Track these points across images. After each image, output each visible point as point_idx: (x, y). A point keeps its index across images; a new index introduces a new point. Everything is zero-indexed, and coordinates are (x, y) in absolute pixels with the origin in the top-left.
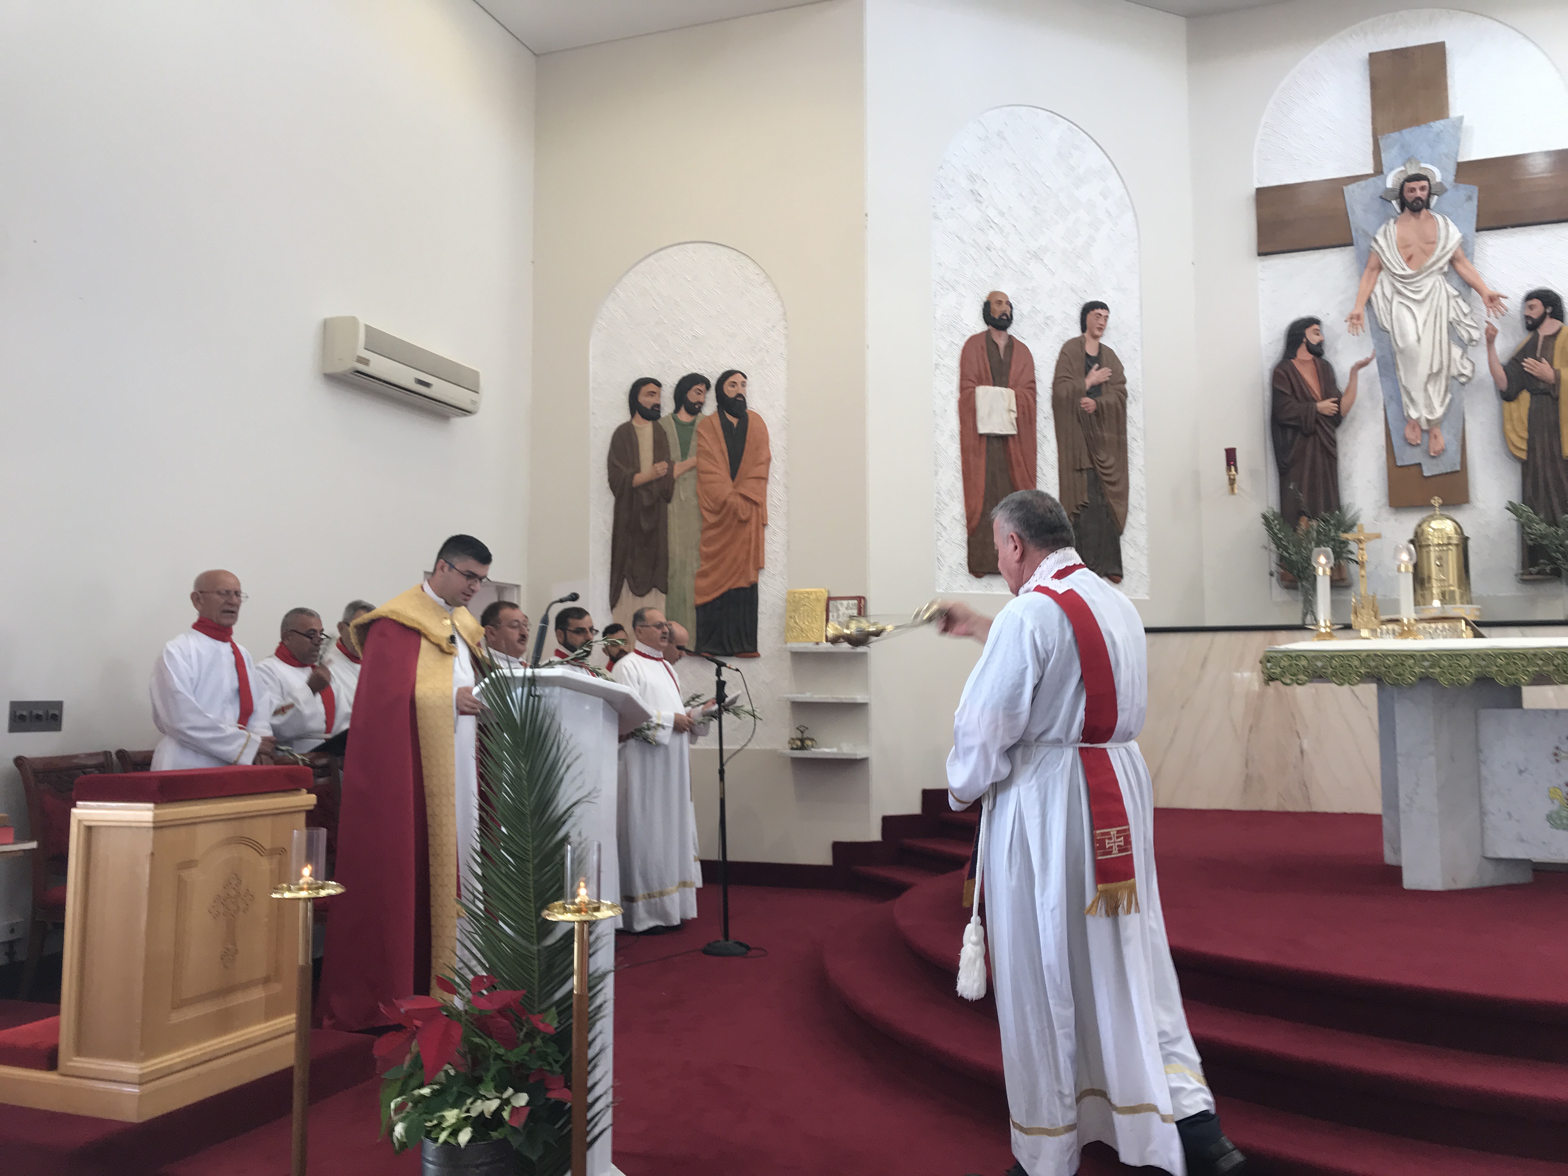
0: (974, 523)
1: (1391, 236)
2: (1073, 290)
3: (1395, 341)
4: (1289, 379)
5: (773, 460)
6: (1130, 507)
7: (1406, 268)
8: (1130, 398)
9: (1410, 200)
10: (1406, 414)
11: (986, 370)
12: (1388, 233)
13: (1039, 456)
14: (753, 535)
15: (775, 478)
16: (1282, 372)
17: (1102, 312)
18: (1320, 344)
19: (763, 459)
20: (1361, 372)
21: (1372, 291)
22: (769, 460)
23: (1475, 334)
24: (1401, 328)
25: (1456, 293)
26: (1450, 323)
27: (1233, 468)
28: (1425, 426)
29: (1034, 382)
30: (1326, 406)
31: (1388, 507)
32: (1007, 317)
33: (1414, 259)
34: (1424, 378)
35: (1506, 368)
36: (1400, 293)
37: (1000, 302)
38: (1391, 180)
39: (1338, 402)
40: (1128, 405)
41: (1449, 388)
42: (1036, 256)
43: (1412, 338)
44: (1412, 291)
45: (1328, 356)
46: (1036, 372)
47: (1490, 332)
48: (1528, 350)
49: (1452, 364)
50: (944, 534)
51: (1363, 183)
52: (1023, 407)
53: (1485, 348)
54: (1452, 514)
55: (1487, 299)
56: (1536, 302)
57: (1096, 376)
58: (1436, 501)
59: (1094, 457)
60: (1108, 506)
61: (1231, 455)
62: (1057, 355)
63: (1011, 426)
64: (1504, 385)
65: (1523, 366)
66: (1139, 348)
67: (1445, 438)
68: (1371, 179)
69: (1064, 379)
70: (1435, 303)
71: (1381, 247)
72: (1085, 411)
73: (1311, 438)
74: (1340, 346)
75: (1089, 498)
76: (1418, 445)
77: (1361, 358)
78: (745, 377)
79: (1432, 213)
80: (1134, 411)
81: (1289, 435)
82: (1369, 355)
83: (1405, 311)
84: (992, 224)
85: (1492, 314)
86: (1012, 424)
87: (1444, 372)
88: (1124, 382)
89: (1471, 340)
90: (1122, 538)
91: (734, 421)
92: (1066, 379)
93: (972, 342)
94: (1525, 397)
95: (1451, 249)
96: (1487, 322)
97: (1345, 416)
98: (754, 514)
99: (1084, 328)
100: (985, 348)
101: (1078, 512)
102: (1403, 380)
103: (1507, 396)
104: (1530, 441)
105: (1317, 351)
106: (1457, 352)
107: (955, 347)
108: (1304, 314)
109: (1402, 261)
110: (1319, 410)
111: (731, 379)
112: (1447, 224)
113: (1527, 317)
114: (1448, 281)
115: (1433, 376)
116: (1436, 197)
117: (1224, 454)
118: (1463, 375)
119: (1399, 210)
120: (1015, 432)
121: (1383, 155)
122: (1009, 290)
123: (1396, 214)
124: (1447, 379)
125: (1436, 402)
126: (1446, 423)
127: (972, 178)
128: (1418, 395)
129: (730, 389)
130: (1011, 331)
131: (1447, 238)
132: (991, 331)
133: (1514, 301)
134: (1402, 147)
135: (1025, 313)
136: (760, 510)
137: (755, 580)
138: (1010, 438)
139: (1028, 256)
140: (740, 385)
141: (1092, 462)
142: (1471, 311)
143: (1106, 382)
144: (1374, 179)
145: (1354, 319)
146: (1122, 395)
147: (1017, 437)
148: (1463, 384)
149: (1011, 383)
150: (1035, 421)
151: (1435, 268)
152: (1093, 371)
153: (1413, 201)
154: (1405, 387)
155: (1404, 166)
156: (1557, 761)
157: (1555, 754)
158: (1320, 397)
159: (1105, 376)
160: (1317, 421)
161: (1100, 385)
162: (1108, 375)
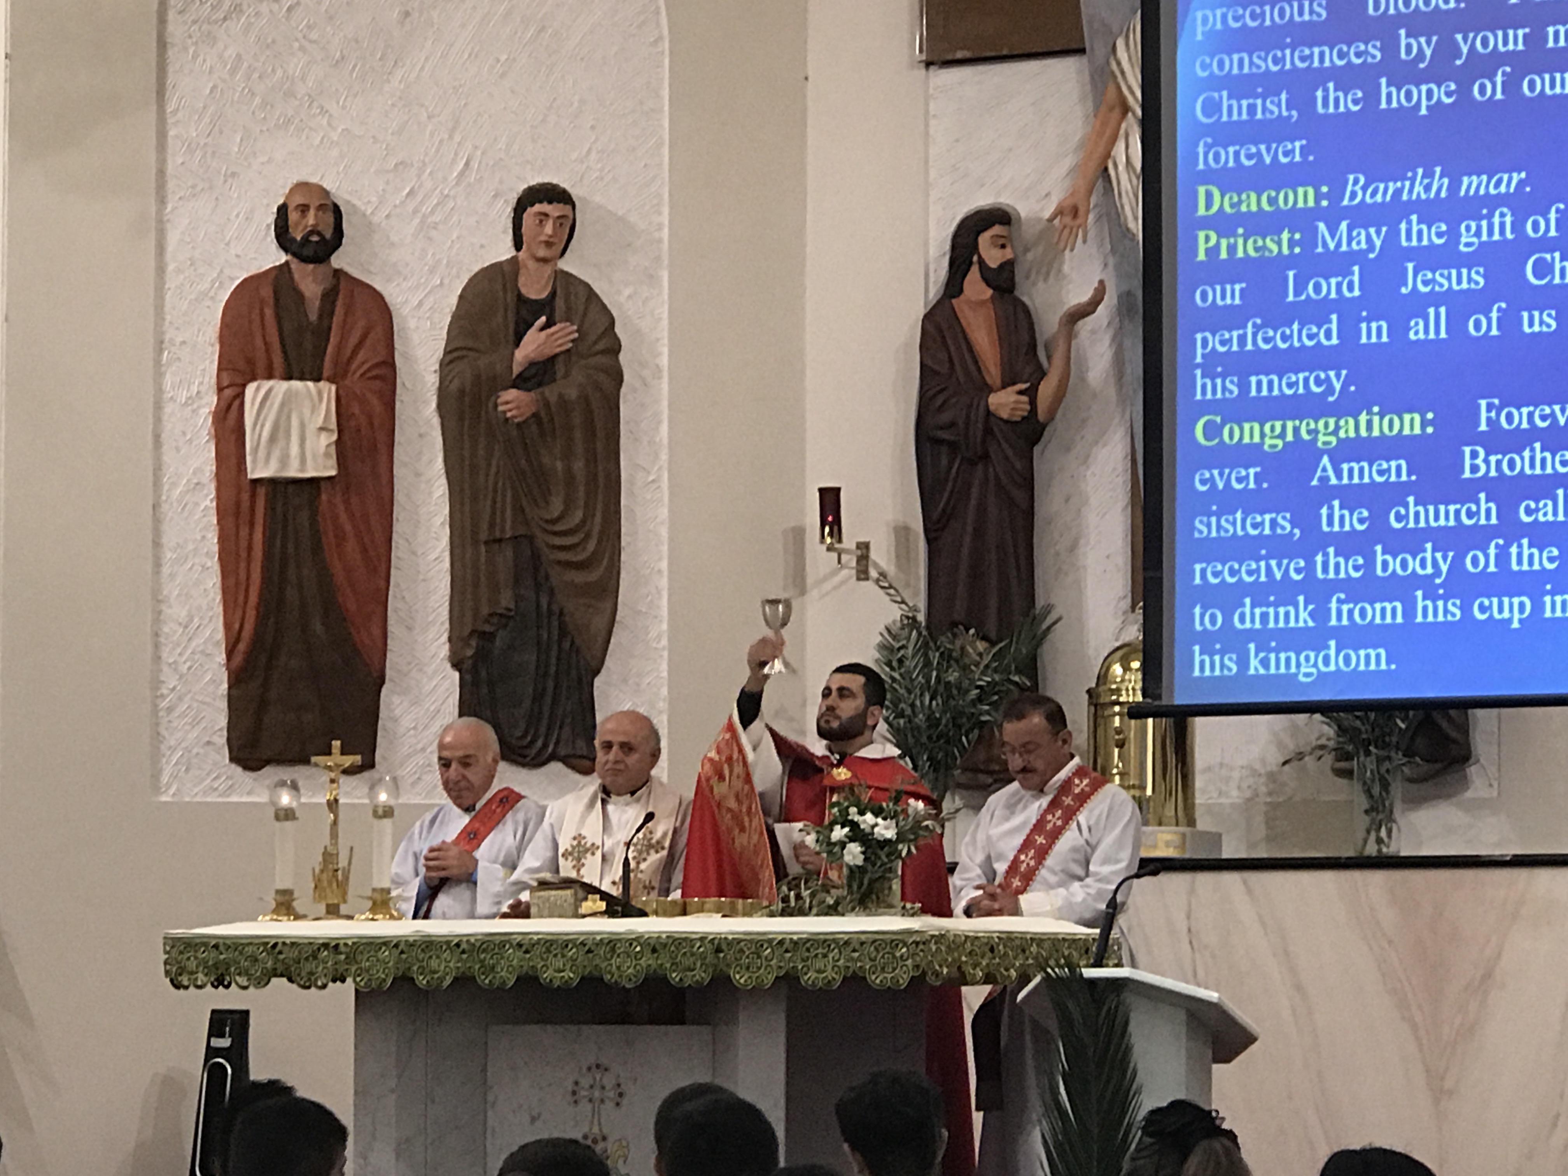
0: (238, 659)
4: (945, 341)
6: (622, 613)
11: (271, 349)
16: (935, 327)
17: (551, 209)
18: (1009, 266)
20: (1082, 326)
21: (1108, 155)
27: (831, 531)
29: (390, 364)
30: (1009, 401)
32: (321, 235)
37: (304, 209)
39: (1031, 393)
40: (624, 397)
46: (398, 341)
52: (357, 419)
57: (540, 342)
59: (531, 513)
60: (565, 615)
61: (831, 502)
62: (453, 301)
63: (327, 461)
69: (468, 352)
72: (507, 420)
73: (980, 469)
74: (1047, 272)
75: (518, 598)
77: (1080, 299)
80: (640, 411)
81: (943, 461)
82: (1093, 293)
86: (326, 455)
90: (599, 678)
92: (465, 353)
93: (249, 288)
97: (1049, 425)
99: (518, 244)
100: (273, 301)
101: (488, 628)
105: (1002, 281)
107: (209, 303)
108: (986, 202)
110: (992, 408)
120: (333, 473)
122: (330, 176)
130: (338, 261)
132: (293, 266)
135: (374, 220)
138: (322, 486)
141: (524, 522)
143: (568, 351)
145: (1069, 215)
147: (337, 482)
149: (328, 371)
150: (393, 445)
152: (533, 332)
156: (576, 1102)
157: (574, 1093)
158: (998, 382)
159: (560, 342)
160: (988, 431)
161: (553, 359)
162: (573, 341)
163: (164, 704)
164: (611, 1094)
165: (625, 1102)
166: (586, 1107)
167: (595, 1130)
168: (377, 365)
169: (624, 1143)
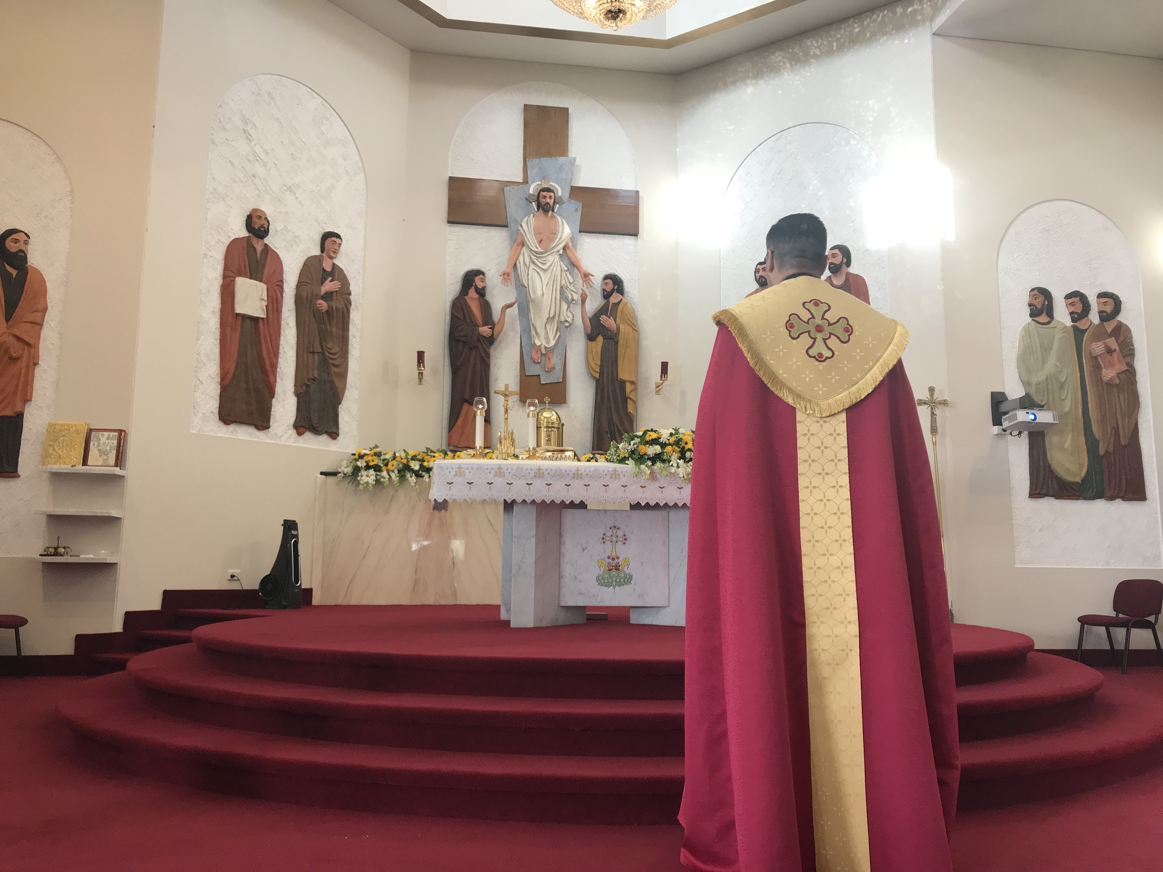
0: (227, 381)
1: (530, 224)
2: (316, 220)
3: (529, 293)
4: (462, 308)
5: (49, 308)
6: (348, 385)
7: (538, 247)
8: (353, 307)
9: (543, 204)
10: (533, 342)
11: (245, 266)
12: (529, 222)
13: (282, 338)
14: (23, 371)
15: (50, 325)
16: (458, 304)
17: (338, 241)
18: (484, 288)
19: (39, 307)
20: (508, 311)
21: (517, 259)
22: (45, 309)
23: (576, 297)
24: (533, 286)
25: (566, 269)
26: (562, 287)
27: (422, 364)
28: (544, 352)
29: (282, 282)
30: (485, 330)
31: (519, 401)
32: (265, 229)
33: (542, 242)
34: (545, 321)
35: (590, 320)
36: (534, 263)
37: (260, 217)
38: (532, 189)
39: (492, 329)
40: (351, 311)
41: (559, 328)
42: (290, 189)
43: (539, 292)
44: (541, 263)
45: (488, 297)
46: (284, 275)
47: (584, 295)
48: (603, 310)
49: (561, 314)
50: (200, 387)
51: (516, 187)
52: (272, 298)
53: (580, 306)
54: (556, 409)
55: (583, 276)
56: (609, 281)
57: (329, 286)
58: (547, 400)
59: (324, 346)
60: (332, 382)
61: (421, 355)
62: (301, 265)
63: (263, 312)
64: (589, 331)
65: (601, 321)
66: (361, 272)
67: (555, 360)
68: (521, 185)
69: (305, 284)
70: (554, 273)
71: (524, 231)
72: (320, 310)
73: (474, 351)
74: (495, 292)
75: (318, 374)
76: (539, 363)
77: (509, 302)
78: (28, 237)
79: (555, 215)
80: (355, 316)
81: (460, 348)
82: (513, 301)
83: (536, 274)
84: (258, 158)
85: (585, 285)
86: (263, 309)
87: (557, 318)
88: (350, 294)
89: (573, 300)
90: (340, 406)
91: (14, 272)
92: (307, 284)
93: (235, 242)
94: (600, 339)
95: (564, 240)
96: (582, 289)
97: (497, 339)
98: (26, 353)
99: (323, 250)
100: (246, 249)
101: (309, 383)
102: (532, 319)
103: (591, 338)
104: (601, 367)
105: (481, 293)
106: (565, 306)
107: (221, 244)
108: (475, 268)
109: (536, 242)
110: (480, 332)
111: (14, 236)
112: (563, 223)
113: (604, 290)
114: (562, 260)
115: (550, 320)
116: (558, 205)
117: (416, 354)
118: (567, 321)
119: (536, 210)
120: (265, 317)
121: (529, 172)
122: (268, 209)
123: (534, 212)
124: (558, 323)
125: (551, 337)
126: (555, 351)
127: (245, 121)
128: (541, 331)
129: (12, 244)
130: (267, 240)
131: (562, 232)
132: (251, 238)
133: (597, 280)
134: (540, 169)
135: (279, 229)
136: (32, 350)
137: (21, 410)
138: (260, 321)
139: (285, 189)
140: (22, 242)
141: (322, 347)
142: (574, 281)
143: (337, 291)
144: (523, 186)
145: (506, 275)
146: (347, 302)
147: (265, 320)
148: (567, 327)
149: (264, 280)
150: (281, 311)
151: (555, 250)
152: (327, 281)
153: (545, 205)
154: (533, 325)
155: (541, 181)
156: (604, 542)
157: (603, 538)
158: (481, 324)
159: (336, 287)
160: (478, 340)
161: (332, 293)
162: (339, 288)
163: (196, 394)
164: (621, 539)
165: (627, 542)
166: (609, 544)
167: (614, 554)
168: (278, 281)
169: (627, 560)
